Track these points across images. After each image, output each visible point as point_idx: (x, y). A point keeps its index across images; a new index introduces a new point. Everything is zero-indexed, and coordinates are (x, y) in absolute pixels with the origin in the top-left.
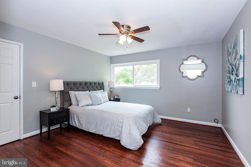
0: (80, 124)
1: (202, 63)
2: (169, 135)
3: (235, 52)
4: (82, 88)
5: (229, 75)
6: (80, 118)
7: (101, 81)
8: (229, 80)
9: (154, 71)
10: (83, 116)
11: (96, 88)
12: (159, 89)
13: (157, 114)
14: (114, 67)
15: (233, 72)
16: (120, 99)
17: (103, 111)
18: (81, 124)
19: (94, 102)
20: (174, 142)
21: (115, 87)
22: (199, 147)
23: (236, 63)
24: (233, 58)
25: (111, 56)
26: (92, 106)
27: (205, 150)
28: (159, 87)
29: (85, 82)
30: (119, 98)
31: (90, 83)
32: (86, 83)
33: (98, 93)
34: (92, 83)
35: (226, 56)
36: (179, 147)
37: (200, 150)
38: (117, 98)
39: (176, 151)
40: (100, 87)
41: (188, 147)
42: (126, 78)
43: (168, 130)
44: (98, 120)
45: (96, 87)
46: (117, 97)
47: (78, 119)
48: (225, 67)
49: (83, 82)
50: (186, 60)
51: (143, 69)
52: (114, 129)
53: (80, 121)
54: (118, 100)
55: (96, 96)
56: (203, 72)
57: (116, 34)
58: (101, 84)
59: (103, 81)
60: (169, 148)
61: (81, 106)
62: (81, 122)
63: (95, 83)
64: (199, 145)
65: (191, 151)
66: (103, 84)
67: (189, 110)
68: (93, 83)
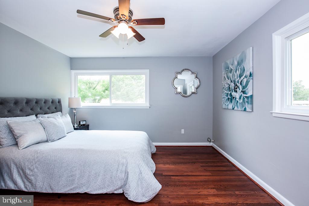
0: (27, 183)
1: (196, 78)
2: (173, 166)
3: (240, 69)
4: (21, 110)
5: (230, 93)
6: (28, 172)
7: (57, 97)
8: (230, 97)
9: (120, 85)
10: (35, 166)
11: (47, 110)
12: (149, 108)
13: (151, 141)
14: (76, 75)
15: (238, 90)
16: (89, 125)
17: (82, 150)
18: (30, 182)
19: (53, 136)
20: (185, 174)
21: (81, 107)
22: (211, 173)
23: (242, 80)
24: (237, 75)
25: (71, 57)
26: (47, 144)
27: (216, 174)
28: (148, 105)
29: (26, 98)
30: (87, 124)
31: (37, 102)
32: (28, 101)
33: (57, 118)
34: (41, 100)
35: (223, 73)
36: (194, 179)
37: (213, 176)
38: (84, 125)
39: (195, 185)
40: (55, 108)
41: (201, 176)
42: (81, 93)
43: (168, 160)
44: (75, 168)
45: (48, 108)
46: (84, 123)
47: (22, 174)
48: (222, 83)
49: (22, 99)
50: (180, 73)
51: (104, 82)
52: (111, 178)
53: (29, 177)
54: (86, 127)
55: (55, 125)
56: (197, 88)
57: (110, 19)
58: (56, 103)
59: (59, 98)
60: (185, 183)
61: (25, 146)
62: (32, 178)
63: (46, 102)
64: (210, 171)
65: (206, 180)
66: (59, 102)
67: (183, 131)
68: (43, 100)
